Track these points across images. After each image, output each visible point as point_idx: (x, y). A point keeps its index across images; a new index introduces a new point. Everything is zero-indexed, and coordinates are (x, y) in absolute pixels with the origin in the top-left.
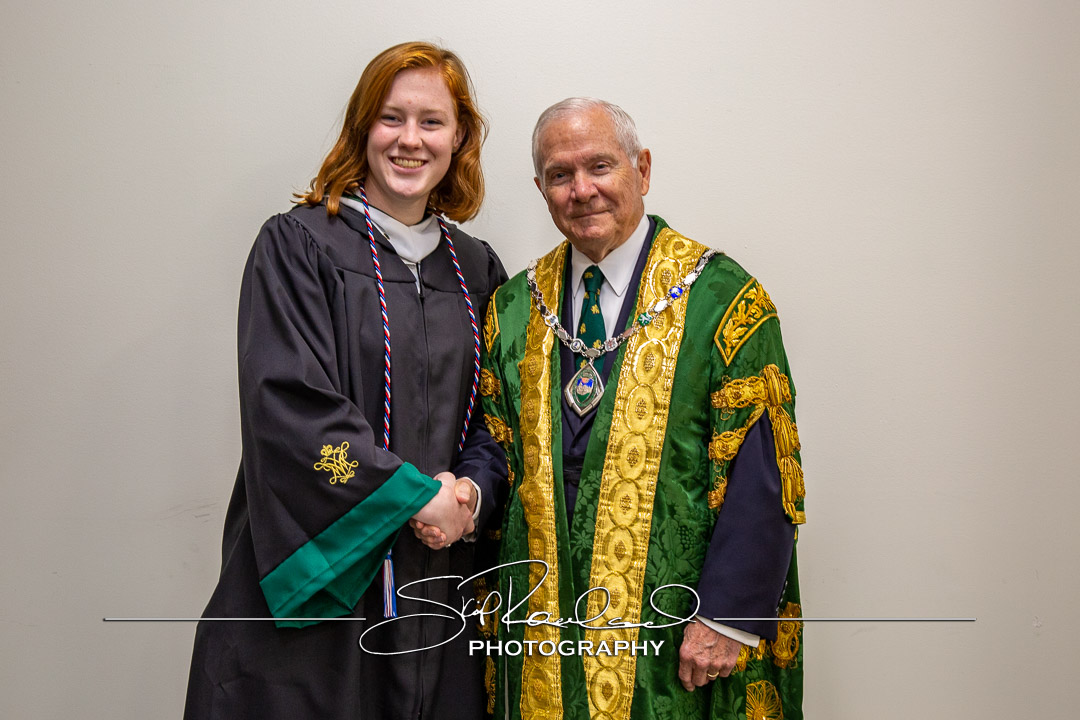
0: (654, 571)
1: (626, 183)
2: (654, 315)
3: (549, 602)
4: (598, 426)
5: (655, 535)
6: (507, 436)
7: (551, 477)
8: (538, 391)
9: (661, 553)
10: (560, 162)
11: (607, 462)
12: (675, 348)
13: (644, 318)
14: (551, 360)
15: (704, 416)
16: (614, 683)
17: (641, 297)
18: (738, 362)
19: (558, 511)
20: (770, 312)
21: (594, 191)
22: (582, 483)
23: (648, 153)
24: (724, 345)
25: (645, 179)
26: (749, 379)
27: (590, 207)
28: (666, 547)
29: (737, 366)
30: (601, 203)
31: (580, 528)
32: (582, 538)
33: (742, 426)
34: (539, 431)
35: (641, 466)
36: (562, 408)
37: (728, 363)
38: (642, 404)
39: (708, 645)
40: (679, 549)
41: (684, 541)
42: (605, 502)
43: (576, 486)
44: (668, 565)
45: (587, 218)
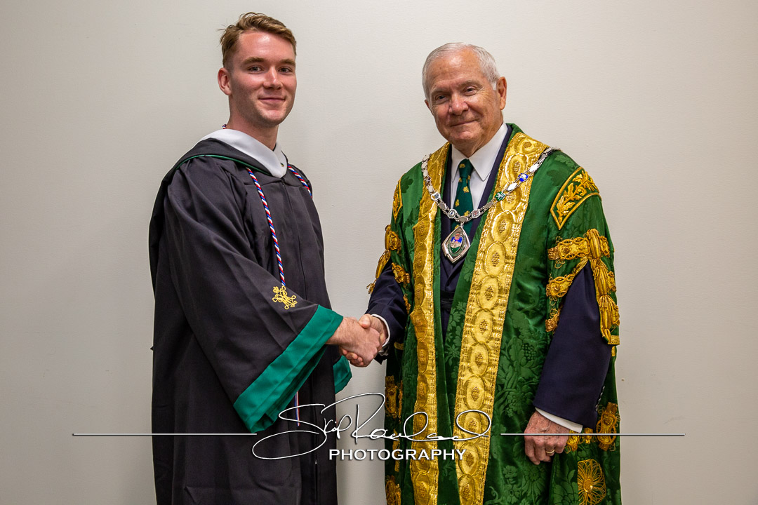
0: (503, 375)
1: (489, 99)
2: (507, 194)
3: (429, 394)
4: (465, 271)
5: (504, 349)
6: (405, 279)
7: (432, 306)
8: (425, 246)
9: (508, 362)
10: (441, 87)
11: (471, 296)
12: (521, 215)
13: (500, 195)
14: (435, 225)
15: (542, 266)
16: (474, 454)
17: (499, 181)
18: (568, 227)
19: (436, 330)
20: (593, 192)
21: (465, 106)
22: (452, 311)
23: (504, 80)
24: (557, 215)
25: (502, 98)
26: (576, 239)
27: (463, 118)
28: (513, 358)
29: (567, 230)
30: (470, 115)
31: (451, 343)
32: (453, 349)
33: (571, 273)
34: (425, 273)
35: (494, 299)
36: (441, 257)
37: (560, 227)
38: (496, 256)
39: (543, 429)
40: (524, 360)
41: (527, 355)
42: (469, 324)
43: (449, 313)
44: (514, 371)
45: (461, 126)
